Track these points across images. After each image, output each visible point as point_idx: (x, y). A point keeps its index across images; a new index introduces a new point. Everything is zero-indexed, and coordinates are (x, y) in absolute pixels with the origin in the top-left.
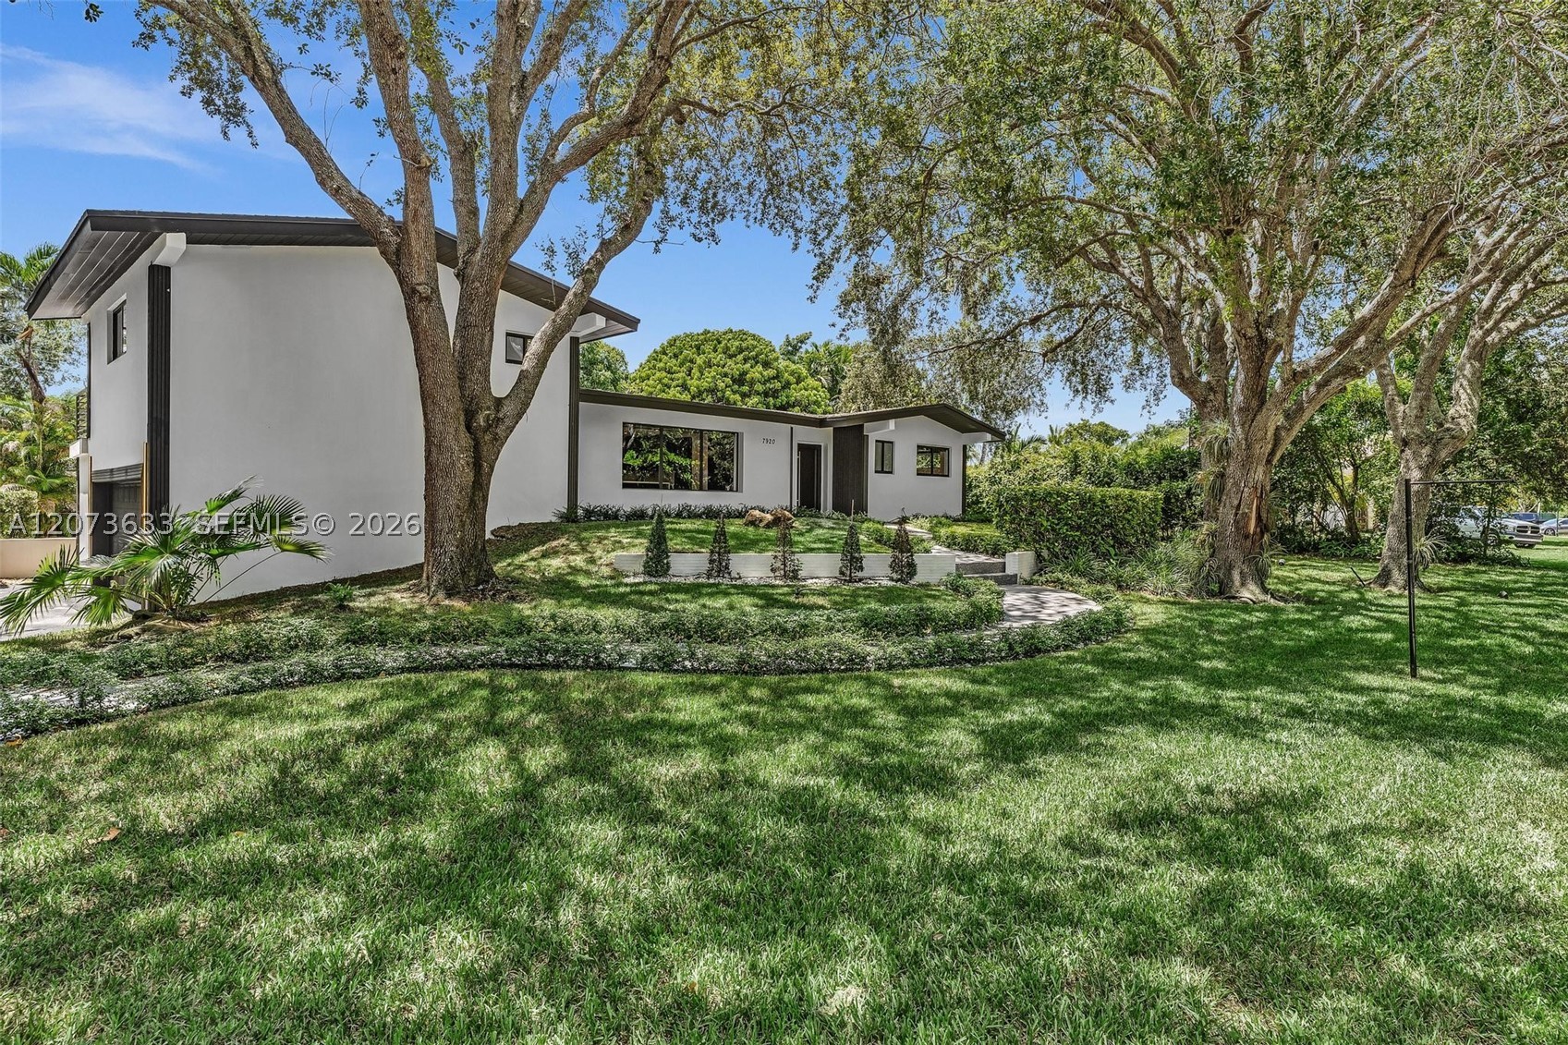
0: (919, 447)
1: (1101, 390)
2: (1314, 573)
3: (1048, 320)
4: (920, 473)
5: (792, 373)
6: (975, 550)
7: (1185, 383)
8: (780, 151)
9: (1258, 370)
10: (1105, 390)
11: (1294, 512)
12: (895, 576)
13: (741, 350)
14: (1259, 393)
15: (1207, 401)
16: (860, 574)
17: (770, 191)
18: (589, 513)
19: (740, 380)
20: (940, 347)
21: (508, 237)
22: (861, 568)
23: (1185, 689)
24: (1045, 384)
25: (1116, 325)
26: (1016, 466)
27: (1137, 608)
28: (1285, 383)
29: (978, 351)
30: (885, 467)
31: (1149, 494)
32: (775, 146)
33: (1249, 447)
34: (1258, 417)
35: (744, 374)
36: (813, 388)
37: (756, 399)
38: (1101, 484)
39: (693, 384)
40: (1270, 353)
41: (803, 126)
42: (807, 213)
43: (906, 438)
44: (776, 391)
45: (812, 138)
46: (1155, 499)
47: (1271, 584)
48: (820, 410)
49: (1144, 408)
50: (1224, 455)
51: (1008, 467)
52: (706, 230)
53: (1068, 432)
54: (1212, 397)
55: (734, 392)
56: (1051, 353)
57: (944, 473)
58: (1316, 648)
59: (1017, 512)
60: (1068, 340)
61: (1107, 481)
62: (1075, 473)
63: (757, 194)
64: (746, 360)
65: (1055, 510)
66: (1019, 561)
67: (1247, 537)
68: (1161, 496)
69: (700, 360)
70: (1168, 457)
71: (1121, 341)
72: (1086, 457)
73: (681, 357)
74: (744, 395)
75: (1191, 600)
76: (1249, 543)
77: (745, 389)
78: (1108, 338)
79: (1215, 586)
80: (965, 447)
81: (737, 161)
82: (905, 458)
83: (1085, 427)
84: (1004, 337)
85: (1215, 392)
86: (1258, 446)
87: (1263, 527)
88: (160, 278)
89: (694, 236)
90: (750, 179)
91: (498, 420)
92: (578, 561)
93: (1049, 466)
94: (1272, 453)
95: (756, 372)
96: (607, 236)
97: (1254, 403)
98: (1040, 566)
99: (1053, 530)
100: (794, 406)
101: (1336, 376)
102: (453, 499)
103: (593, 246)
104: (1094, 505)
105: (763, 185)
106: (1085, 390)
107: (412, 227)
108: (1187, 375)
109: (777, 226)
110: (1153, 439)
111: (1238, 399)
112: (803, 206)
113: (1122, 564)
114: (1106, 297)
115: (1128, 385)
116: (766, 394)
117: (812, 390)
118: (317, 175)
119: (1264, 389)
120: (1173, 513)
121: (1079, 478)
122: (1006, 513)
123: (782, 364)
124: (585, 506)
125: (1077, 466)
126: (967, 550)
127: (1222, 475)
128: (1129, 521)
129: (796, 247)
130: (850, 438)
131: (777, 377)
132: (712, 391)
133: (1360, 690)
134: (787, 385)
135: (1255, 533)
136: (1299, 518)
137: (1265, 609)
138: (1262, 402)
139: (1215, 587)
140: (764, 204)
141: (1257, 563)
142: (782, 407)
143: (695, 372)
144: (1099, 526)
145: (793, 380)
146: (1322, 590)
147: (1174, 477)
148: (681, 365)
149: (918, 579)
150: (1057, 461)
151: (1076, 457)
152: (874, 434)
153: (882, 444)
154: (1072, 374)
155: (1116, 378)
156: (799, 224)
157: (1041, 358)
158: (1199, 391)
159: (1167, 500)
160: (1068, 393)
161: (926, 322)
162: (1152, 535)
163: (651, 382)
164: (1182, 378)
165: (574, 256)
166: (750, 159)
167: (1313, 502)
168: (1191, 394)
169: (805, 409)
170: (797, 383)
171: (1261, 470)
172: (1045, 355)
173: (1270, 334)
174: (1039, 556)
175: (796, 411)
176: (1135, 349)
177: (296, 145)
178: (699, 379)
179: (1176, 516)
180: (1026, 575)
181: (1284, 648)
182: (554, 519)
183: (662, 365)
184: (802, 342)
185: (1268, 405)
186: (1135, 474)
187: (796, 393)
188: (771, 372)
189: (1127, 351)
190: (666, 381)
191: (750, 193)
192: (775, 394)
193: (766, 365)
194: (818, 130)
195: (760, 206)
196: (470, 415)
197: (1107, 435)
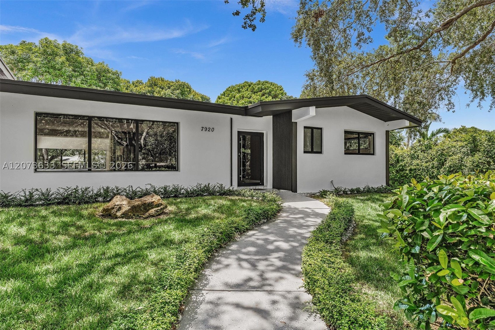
0: (346, 132)
4: (348, 152)
26: (428, 147)
30: (314, 149)
43: (333, 125)
51: (424, 148)
57: (370, 152)
64: (263, 95)
82: (333, 141)
93: (452, 147)
150: (459, 143)
152: (300, 121)
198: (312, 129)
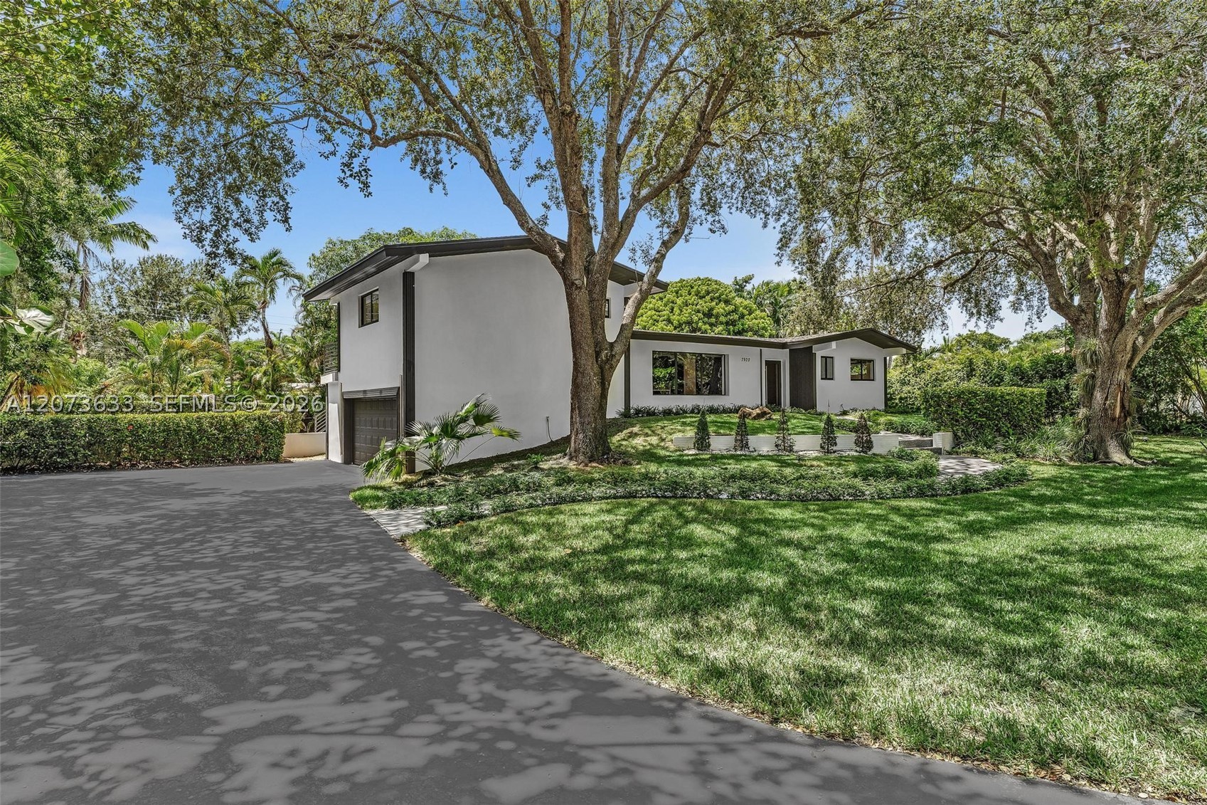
0: (852, 360)
1: (992, 312)
2: (1173, 446)
3: (947, 262)
4: (853, 378)
5: (745, 308)
6: (908, 432)
7: (1060, 308)
8: (753, 160)
9: (1118, 302)
10: (995, 311)
11: (1157, 401)
12: (858, 449)
13: (708, 293)
14: (1119, 320)
15: (1078, 321)
16: (835, 448)
17: (746, 188)
18: (638, 412)
19: (709, 314)
20: (864, 285)
21: (613, 245)
22: (836, 444)
23: (1073, 507)
24: (946, 309)
25: (1002, 262)
26: (921, 371)
27: (1033, 468)
28: (1139, 312)
29: (892, 288)
30: (828, 376)
31: (1036, 390)
32: (749, 157)
33: (1113, 356)
34: (1119, 336)
35: (711, 309)
36: (761, 318)
37: (721, 328)
38: (993, 383)
39: (675, 318)
40: (1126, 291)
41: (771, 144)
42: (773, 202)
43: (842, 355)
44: (735, 321)
45: (777, 151)
46: (1041, 394)
47: (1133, 452)
48: (767, 334)
49: (1027, 324)
50: (1095, 362)
51: (916, 371)
52: (718, 225)
53: (959, 341)
54: (1083, 317)
55: (705, 323)
56: (950, 286)
57: (869, 377)
58: (1165, 490)
59: (939, 405)
60: (963, 277)
61: (998, 380)
62: (970, 374)
63: (737, 191)
64: (712, 300)
65: (967, 403)
66: (941, 439)
67: (1113, 419)
68: (1045, 391)
69: (679, 301)
70: (1049, 361)
71: (1006, 274)
72: (979, 363)
73: (665, 300)
74: (711, 325)
75: (1072, 463)
76: (1115, 424)
77: (713, 320)
78: (996, 272)
79: (1092, 453)
80: (885, 359)
81: (723, 169)
82: (842, 368)
83: (972, 337)
84: (914, 277)
85: (1086, 313)
86: (1120, 356)
87: (1126, 412)
88: (408, 278)
89: (711, 230)
90: (732, 181)
91: (613, 356)
92: (654, 440)
93: (948, 370)
94: (1132, 360)
95: (720, 308)
96: (666, 238)
97: (1116, 326)
98: (957, 442)
99: (966, 417)
100: (747, 332)
101: (1179, 305)
102: (590, 404)
103: (657, 245)
104: (996, 399)
105: (742, 185)
106: (979, 313)
107: (573, 247)
108: (1062, 301)
109: (753, 211)
110: (1031, 344)
111: (1103, 323)
112: (770, 197)
113: (1019, 440)
114: (994, 244)
115: (1016, 307)
116: (727, 323)
117: (761, 319)
118: (519, 221)
119: (1123, 316)
120: (1055, 404)
121: (974, 379)
122: (931, 406)
123: (738, 300)
124: (635, 406)
125: (973, 370)
126: (902, 432)
127: (1093, 377)
128: (1021, 410)
129: (765, 226)
130: (802, 356)
131: (735, 311)
132: (689, 323)
133: (1191, 509)
134: (742, 316)
135: (1120, 417)
136: (1162, 406)
137: (1131, 468)
138: (1122, 325)
139: (1091, 455)
140: (743, 197)
141: (1122, 438)
142: (739, 333)
143: (676, 310)
144: (1000, 414)
145: (746, 312)
146: (1178, 458)
147: (1055, 377)
148: (666, 305)
149: (874, 450)
150: (956, 366)
151: (971, 363)
152: (819, 352)
153: (825, 359)
154: (968, 300)
155: (1005, 303)
156: (767, 209)
157: (942, 291)
158: (1073, 312)
159: (1049, 394)
160: (965, 316)
161: (854, 269)
162: (1039, 421)
163: (644, 318)
164: (1057, 302)
165: (646, 253)
166: (732, 166)
167: (1174, 393)
168: (1066, 316)
169: (756, 333)
170: (750, 314)
171: (1122, 372)
172: (945, 288)
173: (1126, 278)
174: (955, 435)
175: (749, 336)
176: (1018, 280)
177: (508, 205)
178: (679, 315)
179: (1056, 406)
180: (948, 448)
181: (1142, 490)
182: (617, 416)
183: (651, 306)
184: (746, 282)
185: (1127, 326)
186: (1022, 376)
187: (749, 322)
188: (731, 308)
189: (1012, 280)
190: (655, 317)
191: (732, 190)
192: (733, 323)
193: (727, 302)
194: (781, 146)
195: (740, 199)
196: (598, 354)
197: (991, 343)
198: (826, 358)
